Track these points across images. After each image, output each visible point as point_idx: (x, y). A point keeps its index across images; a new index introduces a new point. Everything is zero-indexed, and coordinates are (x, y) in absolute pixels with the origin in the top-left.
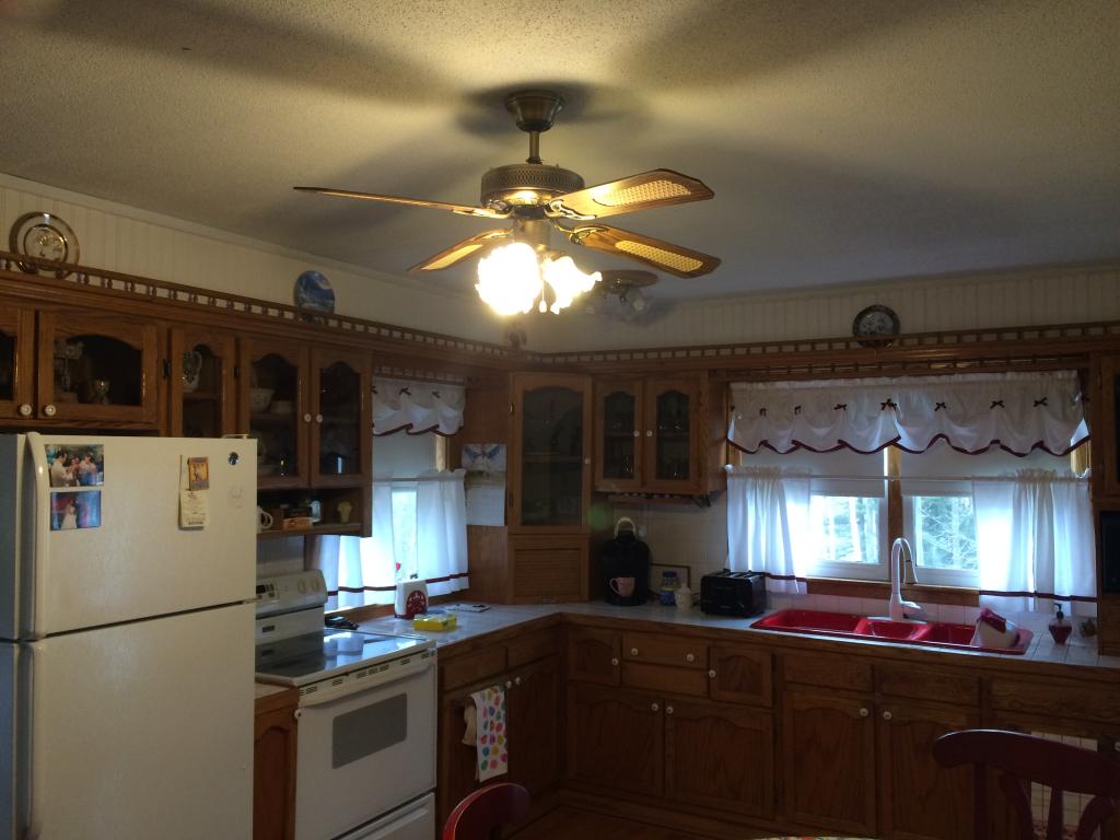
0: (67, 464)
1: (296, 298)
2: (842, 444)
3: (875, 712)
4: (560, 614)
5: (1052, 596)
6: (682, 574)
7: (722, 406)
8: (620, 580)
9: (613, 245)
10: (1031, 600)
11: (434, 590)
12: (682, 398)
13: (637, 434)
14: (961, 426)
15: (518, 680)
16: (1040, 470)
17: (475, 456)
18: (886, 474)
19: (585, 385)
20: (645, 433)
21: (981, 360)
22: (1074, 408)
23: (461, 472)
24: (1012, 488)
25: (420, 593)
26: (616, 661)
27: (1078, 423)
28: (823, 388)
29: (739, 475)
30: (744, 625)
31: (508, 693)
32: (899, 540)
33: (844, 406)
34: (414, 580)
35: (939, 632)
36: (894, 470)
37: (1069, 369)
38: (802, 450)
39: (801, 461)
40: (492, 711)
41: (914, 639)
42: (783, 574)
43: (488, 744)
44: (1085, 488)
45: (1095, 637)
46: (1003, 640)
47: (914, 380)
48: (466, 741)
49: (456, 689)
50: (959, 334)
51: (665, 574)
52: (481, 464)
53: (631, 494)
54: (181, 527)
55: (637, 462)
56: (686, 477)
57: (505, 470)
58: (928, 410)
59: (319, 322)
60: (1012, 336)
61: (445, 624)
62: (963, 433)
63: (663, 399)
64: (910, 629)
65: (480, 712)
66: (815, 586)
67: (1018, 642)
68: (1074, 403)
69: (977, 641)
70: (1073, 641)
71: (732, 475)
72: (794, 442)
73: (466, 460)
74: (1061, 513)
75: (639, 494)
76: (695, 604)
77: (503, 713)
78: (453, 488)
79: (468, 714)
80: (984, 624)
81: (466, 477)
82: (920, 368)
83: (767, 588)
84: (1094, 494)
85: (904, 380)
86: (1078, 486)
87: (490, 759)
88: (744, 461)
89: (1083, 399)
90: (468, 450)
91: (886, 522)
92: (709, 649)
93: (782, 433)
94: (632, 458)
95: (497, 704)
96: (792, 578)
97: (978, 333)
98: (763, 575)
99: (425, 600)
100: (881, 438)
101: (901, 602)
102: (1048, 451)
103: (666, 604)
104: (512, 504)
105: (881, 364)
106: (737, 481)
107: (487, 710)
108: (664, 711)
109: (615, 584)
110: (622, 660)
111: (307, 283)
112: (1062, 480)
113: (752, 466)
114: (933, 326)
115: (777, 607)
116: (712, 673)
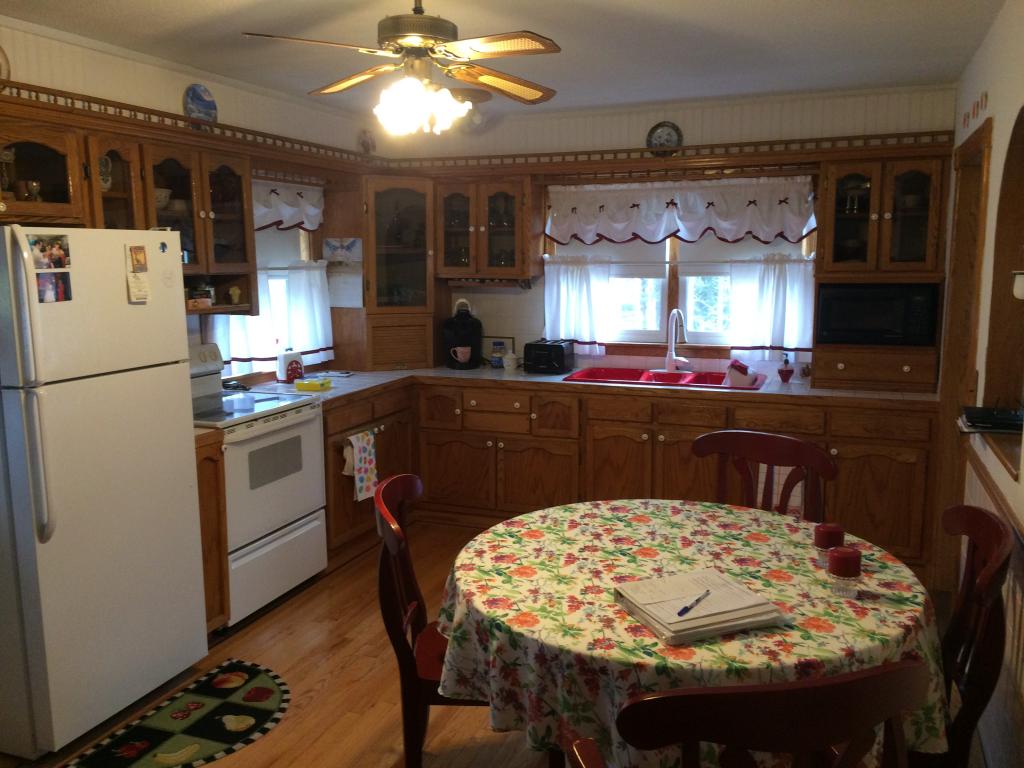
0: (43, 250)
1: (185, 108)
2: (636, 236)
3: (653, 436)
4: (412, 377)
5: (782, 348)
6: (508, 343)
7: (541, 205)
8: (459, 350)
9: (477, 78)
10: (767, 352)
11: (308, 360)
12: (508, 198)
13: (472, 229)
14: (725, 221)
15: (382, 427)
16: (780, 254)
17: (335, 248)
18: (667, 259)
19: (428, 187)
20: (478, 228)
21: (742, 167)
22: (807, 206)
23: (324, 263)
24: (759, 268)
25: (297, 363)
26: (458, 411)
27: (809, 218)
28: (621, 190)
29: (553, 262)
30: (559, 379)
31: (376, 436)
32: (675, 311)
33: (638, 205)
34: (289, 352)
35: (701, 378)
36: (674, 257)
37: (805, 175)
38: (604, 242)
39: (604, 250)
40: (365, 450)
41: (683, 382)
42: (588, 340)
43: (363, 474)
44: (810, 268)
45: (810, 378)
46: (745, 381)
47: (692, 184)
48: (346, 472)
49: (336, 433)
50: (727, 146)
51: (495, 344)
52: (341, 255)
53: (467, 279)
54: (130, 302)
55: (472, 252)
56: (513, 265)
57: (361, 260)
58: (701, 208)
59: (206, 130)
60: (765, 149)
61: (322, 385)
62: (725, 226)
63: (493, 199)
64: (680, 377)
65: (356, 450)
66: (612, 349)
67: (756, 381)
68: (807, 202)
69: (726, 383)
70: (794, 381)
71: (548, 263)
72: (598, 235)
73: (326, 252)
74: (792, 288)
75: (474, 279)
76: (519, 366)
77: (373, 451)
78: (318, 275)
79: (347, 452)
80: (733, 370)
81: (328, 266)
82: (697, 174)
83: (575, 352)
84: (816, 272)
85: (684, 183)
86: (805, 265)
87: (364, 484)
88: (558, 250)
89: (815, 198)
90: (328, 244)
91: (666, 297)
92: (531, 398)
93: (589, 227)
94: (467, 250)
95: (368, 444)
96: (595, 343)
97: (741, 145)
98: (573, 342)
99: (301, 368)
100: (666, 230)
101: (675, 357)
102: (786, 239)
103: (496, 367)
104: (368, 289)
105: (667, 171)
106: (552, 267)
107: (361, 449)
108: (497, 445)
109: (455, 353)
110: (463, 410)
111: (193, 94)
112: (795, 261)
113: (565, 255)
114: (708, 140)
115: (582, 366)
116: (534, 416)
